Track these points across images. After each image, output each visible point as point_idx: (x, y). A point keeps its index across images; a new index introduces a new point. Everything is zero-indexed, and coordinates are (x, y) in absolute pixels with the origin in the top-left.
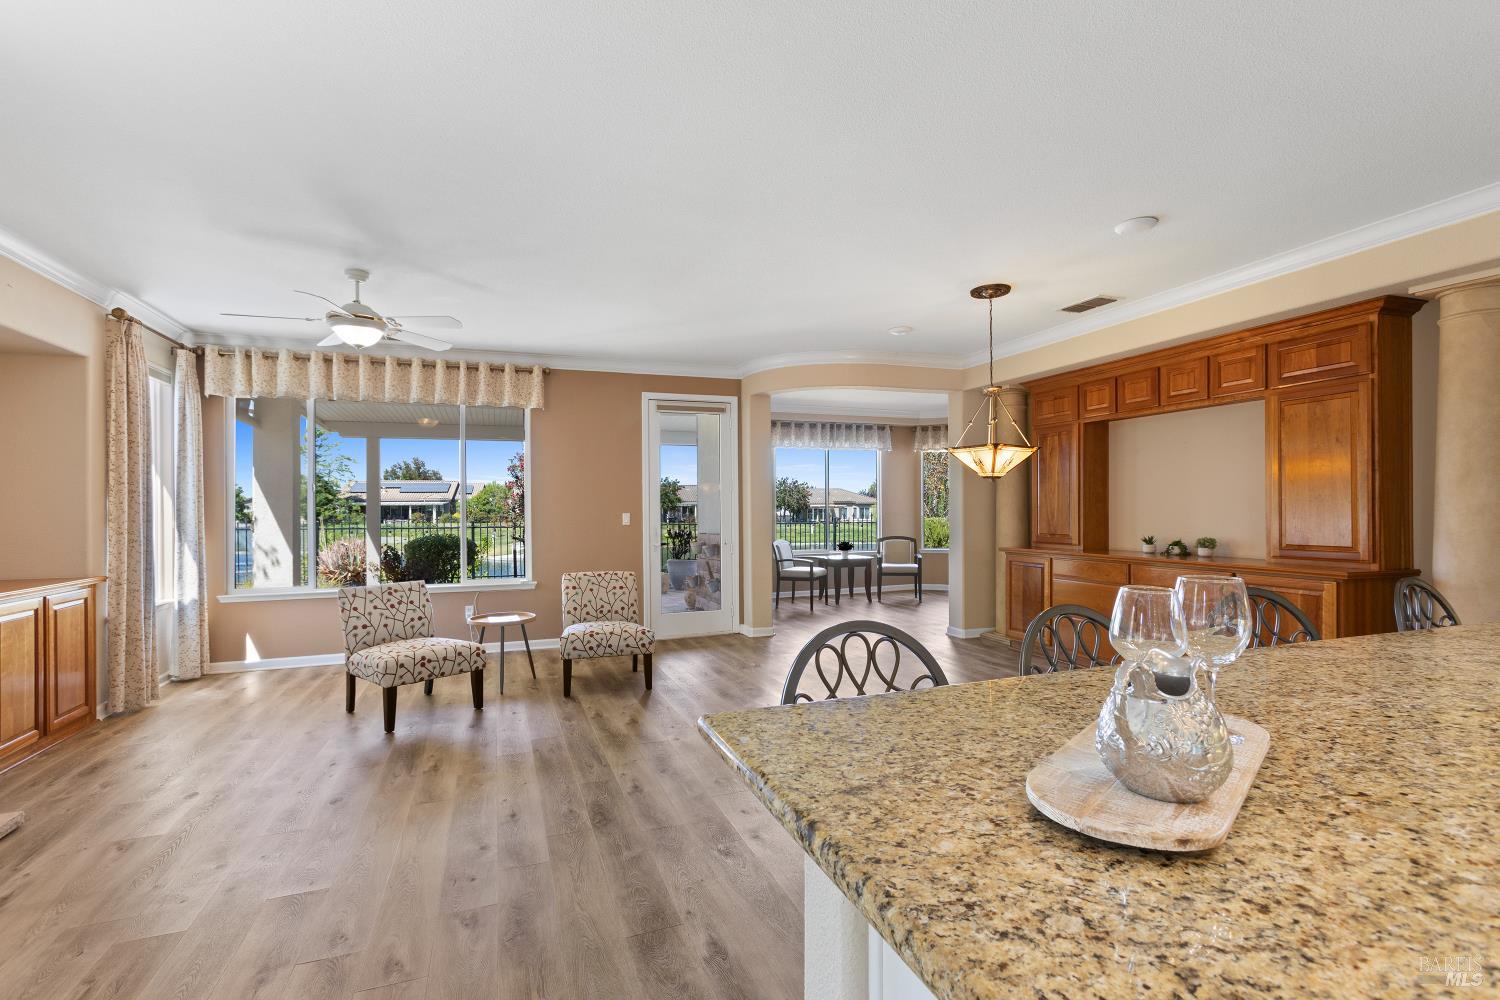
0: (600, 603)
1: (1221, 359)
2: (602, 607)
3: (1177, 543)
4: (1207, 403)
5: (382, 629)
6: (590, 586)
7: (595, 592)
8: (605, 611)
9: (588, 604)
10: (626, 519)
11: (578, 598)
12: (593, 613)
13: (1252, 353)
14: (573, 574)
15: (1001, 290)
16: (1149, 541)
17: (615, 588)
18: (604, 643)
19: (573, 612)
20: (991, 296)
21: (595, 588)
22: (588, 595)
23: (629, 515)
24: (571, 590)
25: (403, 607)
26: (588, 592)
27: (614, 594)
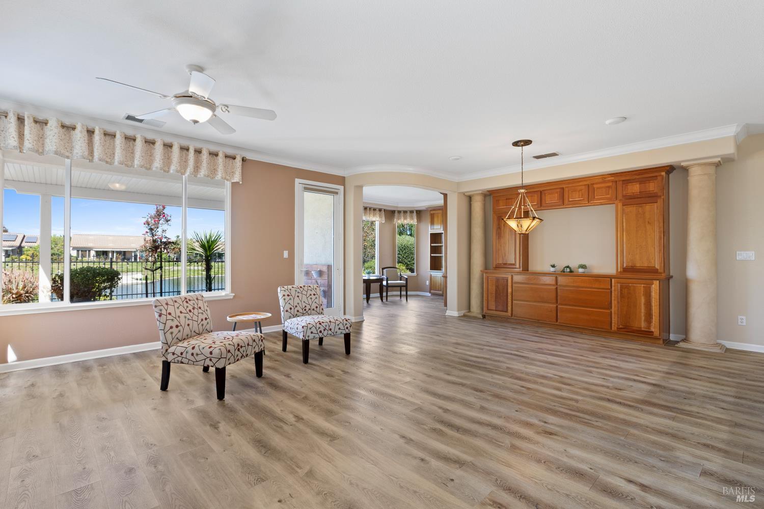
0: (304, 305)
1: (595, 186)
2: (305, 307)
3: (568, 267)
4: (587, 205)
5: (187, 328)
6: (297, 294)
7: (300, 297)
8: (307, 309)
9: (298, 305)
10: (286, 254)
11: (291, 302)
12: (301, 310)
13: (610, 184)
14: (286, 287)
15: (527, 142)
16: (553, 266)
17: (311, 295)
18: (327, 328)
19: (289, 310)
20: (522, 146)
21: (300, 295)
22: (297, 300)
23: (287, 251)
24: (286, 297)
25: (196, 311)
26: (296, 297)
27: (311, 298)
